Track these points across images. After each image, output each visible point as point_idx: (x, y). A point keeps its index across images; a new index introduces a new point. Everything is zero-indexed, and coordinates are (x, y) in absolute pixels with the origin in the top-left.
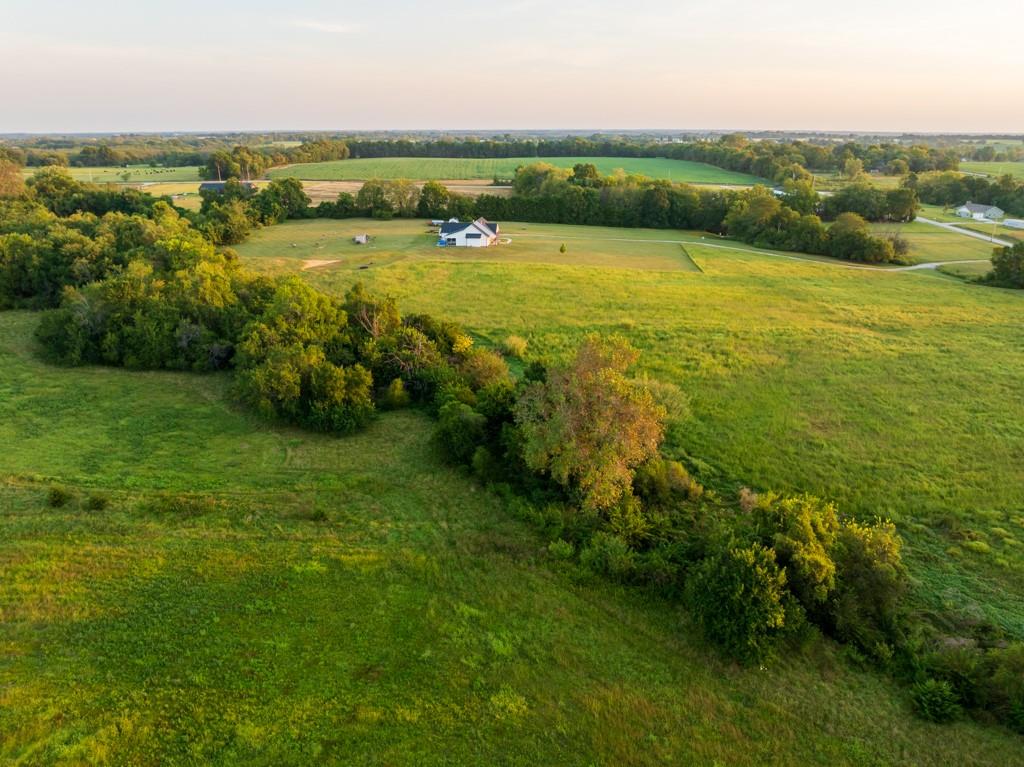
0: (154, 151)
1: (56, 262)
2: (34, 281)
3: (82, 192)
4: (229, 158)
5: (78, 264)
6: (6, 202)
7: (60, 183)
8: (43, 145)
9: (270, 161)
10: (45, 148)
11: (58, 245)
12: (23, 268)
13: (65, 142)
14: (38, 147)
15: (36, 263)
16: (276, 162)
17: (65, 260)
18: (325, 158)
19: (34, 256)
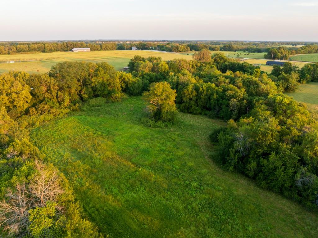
0: (244, 47)
1: (223, 98)
2: (212, 105)
3: (228, 62)
4: (277, 52)
5: (233, 102)
6: (205, 64)
7: (221, 58)
8: (212, 44)
9: (290, 53)
10: (212, 45)
11: (225, 90)
12: (209, 98)
13: (218, 43)
14: (211, 44)
15: (215, 97)
16: (292, 53)
17: (227, 98)
18: (310, 52)
19: (215, 94)
